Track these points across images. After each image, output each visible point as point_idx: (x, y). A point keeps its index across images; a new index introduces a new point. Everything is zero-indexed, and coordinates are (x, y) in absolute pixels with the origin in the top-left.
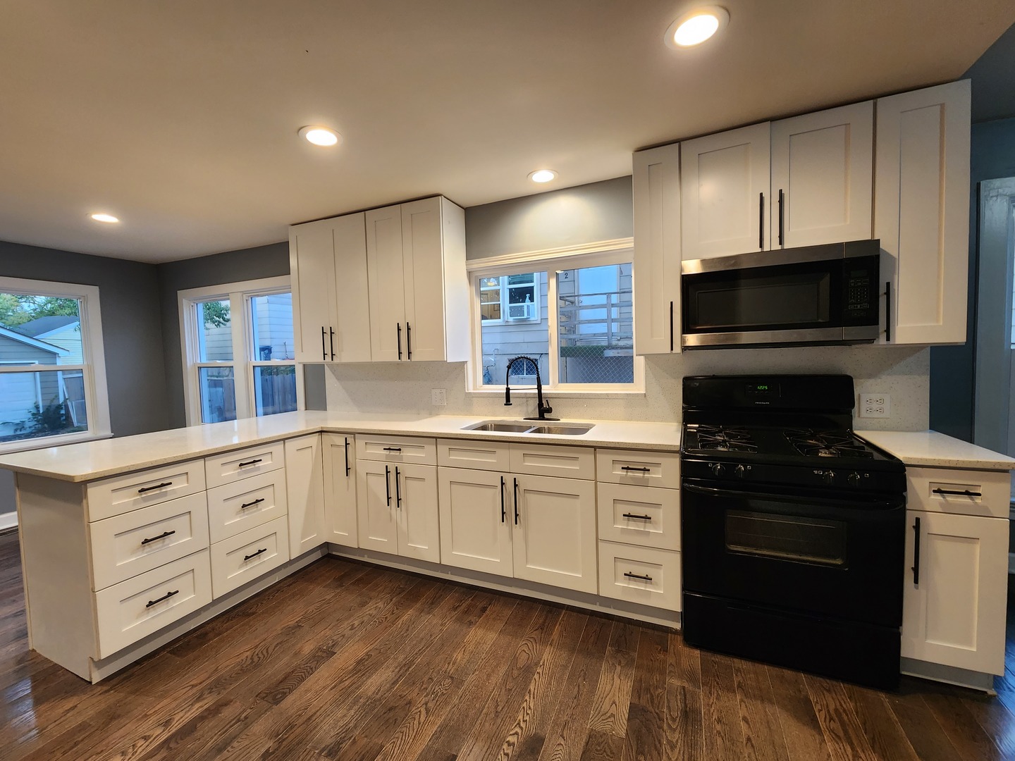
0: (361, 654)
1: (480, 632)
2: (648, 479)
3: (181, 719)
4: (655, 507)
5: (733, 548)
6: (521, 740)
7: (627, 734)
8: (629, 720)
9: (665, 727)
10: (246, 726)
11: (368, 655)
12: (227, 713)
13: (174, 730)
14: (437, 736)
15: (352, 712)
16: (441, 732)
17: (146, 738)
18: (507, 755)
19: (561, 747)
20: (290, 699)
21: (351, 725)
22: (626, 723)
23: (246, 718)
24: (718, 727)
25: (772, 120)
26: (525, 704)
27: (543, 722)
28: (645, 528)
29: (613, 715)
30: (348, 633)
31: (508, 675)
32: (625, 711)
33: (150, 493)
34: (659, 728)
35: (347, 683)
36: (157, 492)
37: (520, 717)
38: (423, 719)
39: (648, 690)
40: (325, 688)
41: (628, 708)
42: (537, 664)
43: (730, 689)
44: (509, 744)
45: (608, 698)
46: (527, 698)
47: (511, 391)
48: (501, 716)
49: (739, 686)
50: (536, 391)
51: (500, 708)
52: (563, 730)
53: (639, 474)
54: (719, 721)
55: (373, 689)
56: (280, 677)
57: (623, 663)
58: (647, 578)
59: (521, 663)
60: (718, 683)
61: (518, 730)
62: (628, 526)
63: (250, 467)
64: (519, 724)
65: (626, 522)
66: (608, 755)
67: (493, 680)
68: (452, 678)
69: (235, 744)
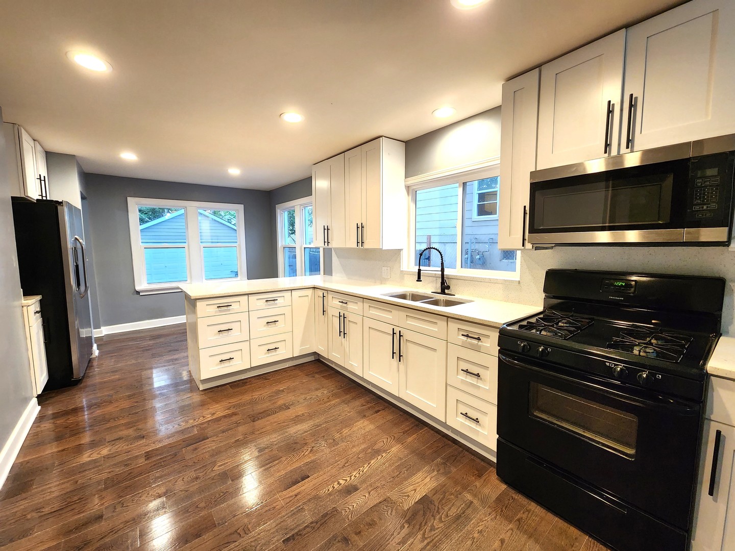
0: (300, 413)
1: (366, 423)
2: (480, 346)
3: (219, 414)
4: (484, 369)
5: (537, 413)
6: (346, 484)
7: (408, 510)
8: (415, 503)
9: (438, 517)
10: (237, 426)
11: (303, 415)
12: (234, 418)
13: (214, 418)
14: (307, 464)
15: (279, 437)
16: (311, 463)
17: (204, 417)
18: (334, 487)
19: (364, 498)
20: (260, 421)
21: (275, 443)
22: (413, 503)
23: (239, 423)
24: (476, 535)
25: (627, 26)
26: (361, 469)
27: (364, 481)
28: (477, 383)
29: (408, 496)
30: (301, 401)
31: (364, 450)
32: (418, 497)
33: (223, 308)
34: (433, 516)
35: (286, 424)
36: (225, 308)
37: (354, 474)
38: (307, 453)
39: (445, 492)
40: (275, 422)
41: (421, 496)
42: (385, 451)
43: (509, 519)
44: (339, 483)
45: (413, 486)
46: (365, 466)
47: (421, 271)
48: (345, 468)
49: (519, 520)
50: (440, 273)
51: (347, 464)
52: (372, 490)
53: (475, 342)
54: (480, 532)
55: (295, 431)
56: (262, 411)
57: (442, 471)
58: (477, 421)
59: (376, 447)
60: (502, 511)
61: (348, 479)
62: (466, 378)
63: (272, 302)
64: (351, 476)
65: (465, 375)
66: (387, 514)
67: (354, 450)
68: (334, 440)
69: (229, 432)
